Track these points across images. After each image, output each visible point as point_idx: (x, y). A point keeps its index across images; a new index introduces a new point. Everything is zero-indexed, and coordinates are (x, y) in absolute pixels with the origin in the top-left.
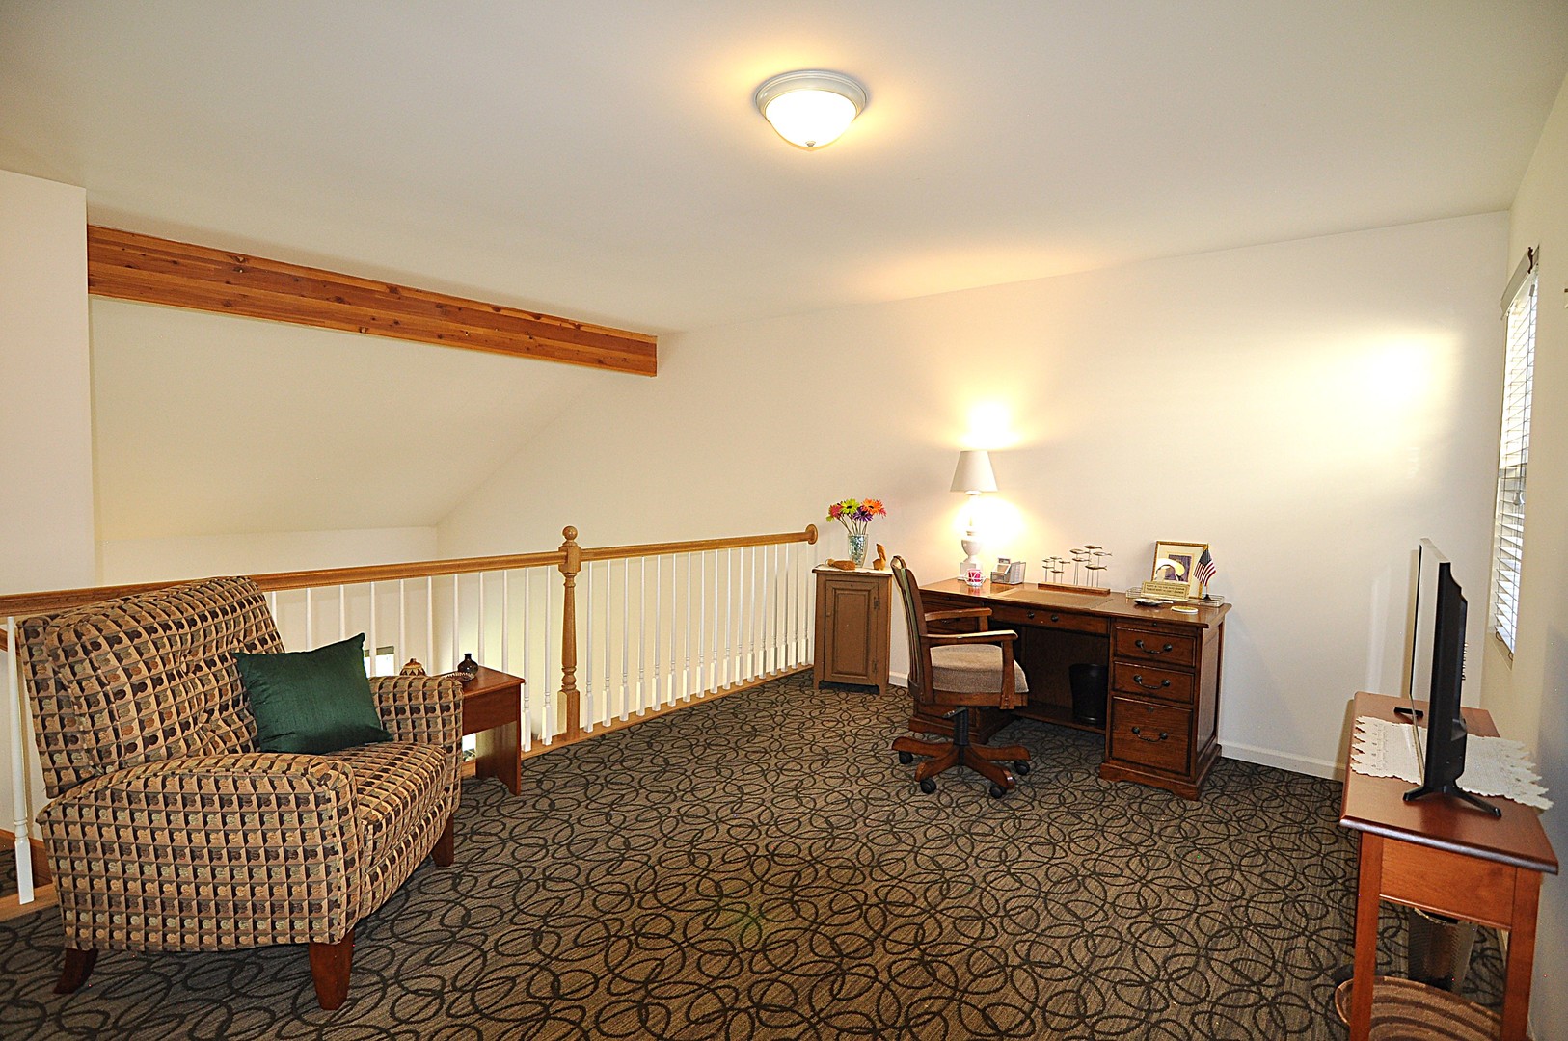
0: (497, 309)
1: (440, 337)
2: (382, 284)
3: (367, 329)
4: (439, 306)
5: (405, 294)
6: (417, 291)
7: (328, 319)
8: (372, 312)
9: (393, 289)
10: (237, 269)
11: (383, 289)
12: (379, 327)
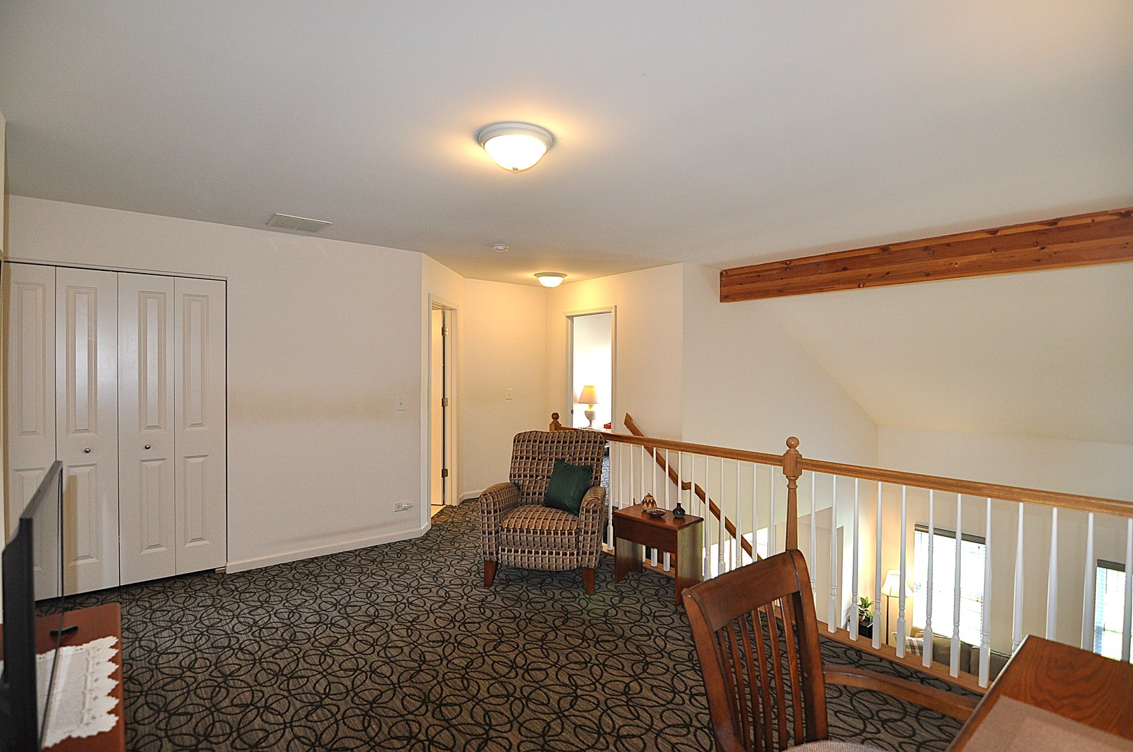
0: (994, 232)
1: (928, 275)
2: (876, 247)
3: (864, 284)
4: (926, 249)
5: (893, 249)
6: (906, 243)
7: (836, 284)
8: (868, 271)
9: (885, 249)
10: (786, 268)
11: (876, 251)
12: (873, 280)
